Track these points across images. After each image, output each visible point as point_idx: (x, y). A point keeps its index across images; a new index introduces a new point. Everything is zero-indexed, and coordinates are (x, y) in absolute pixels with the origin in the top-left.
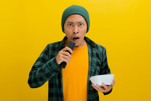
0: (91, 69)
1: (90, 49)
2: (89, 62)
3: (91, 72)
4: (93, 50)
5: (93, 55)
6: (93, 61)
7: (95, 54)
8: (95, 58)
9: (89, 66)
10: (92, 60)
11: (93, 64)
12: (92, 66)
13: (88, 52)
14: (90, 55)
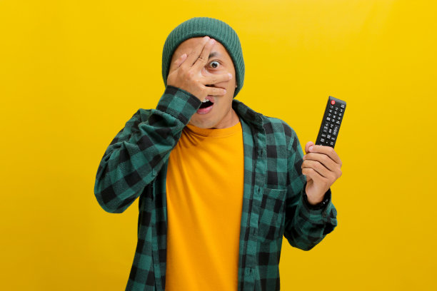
0: (252, 194)
1: (251, 136)
2: (245, 172)
3: (251, 201)
4: (258, 137)
5: (259, 151)
6: (257, 171)
7: (265, 151)
8: (264, 163)
9: (246, 185)
10: (255, 167)
11: (257, 180)
12: (256, 186)
13: (244, 145)
14: (250, 153)
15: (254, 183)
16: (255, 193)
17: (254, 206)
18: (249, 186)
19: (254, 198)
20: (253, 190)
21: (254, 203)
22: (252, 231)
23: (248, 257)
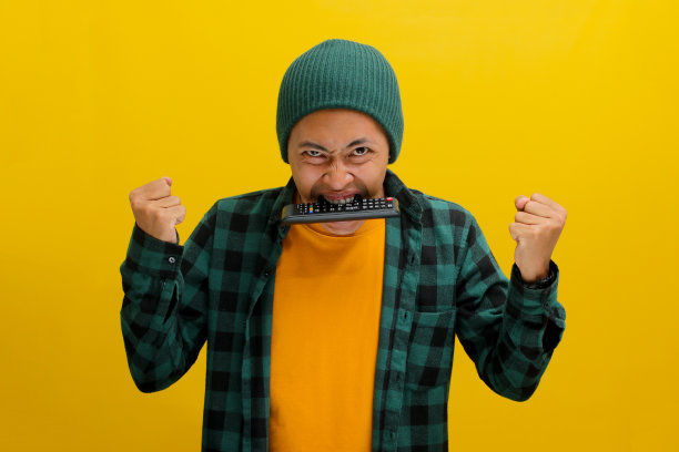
0: (395, 322)
1: (399, 231)
2: (386, 289)
3: (393, 332)
4: (410, 235)
5: (410, 258)
6: (404, 287)
7: (418, 257)
8: (415, 275)
9: (386, 308)
10: (401, 280)
11: (403, 301)
12: (400, 310)
13: (387, 247)
14: (395, 259)
15: (397, 305)
16: (399, 320)
17: (397, 339)
18: (390, 311)
19: (398, 327)
20: (396, 315)
21: (397, 334)
22: (393, 376)
23: (387, 414)
